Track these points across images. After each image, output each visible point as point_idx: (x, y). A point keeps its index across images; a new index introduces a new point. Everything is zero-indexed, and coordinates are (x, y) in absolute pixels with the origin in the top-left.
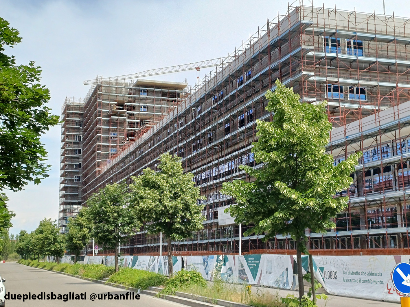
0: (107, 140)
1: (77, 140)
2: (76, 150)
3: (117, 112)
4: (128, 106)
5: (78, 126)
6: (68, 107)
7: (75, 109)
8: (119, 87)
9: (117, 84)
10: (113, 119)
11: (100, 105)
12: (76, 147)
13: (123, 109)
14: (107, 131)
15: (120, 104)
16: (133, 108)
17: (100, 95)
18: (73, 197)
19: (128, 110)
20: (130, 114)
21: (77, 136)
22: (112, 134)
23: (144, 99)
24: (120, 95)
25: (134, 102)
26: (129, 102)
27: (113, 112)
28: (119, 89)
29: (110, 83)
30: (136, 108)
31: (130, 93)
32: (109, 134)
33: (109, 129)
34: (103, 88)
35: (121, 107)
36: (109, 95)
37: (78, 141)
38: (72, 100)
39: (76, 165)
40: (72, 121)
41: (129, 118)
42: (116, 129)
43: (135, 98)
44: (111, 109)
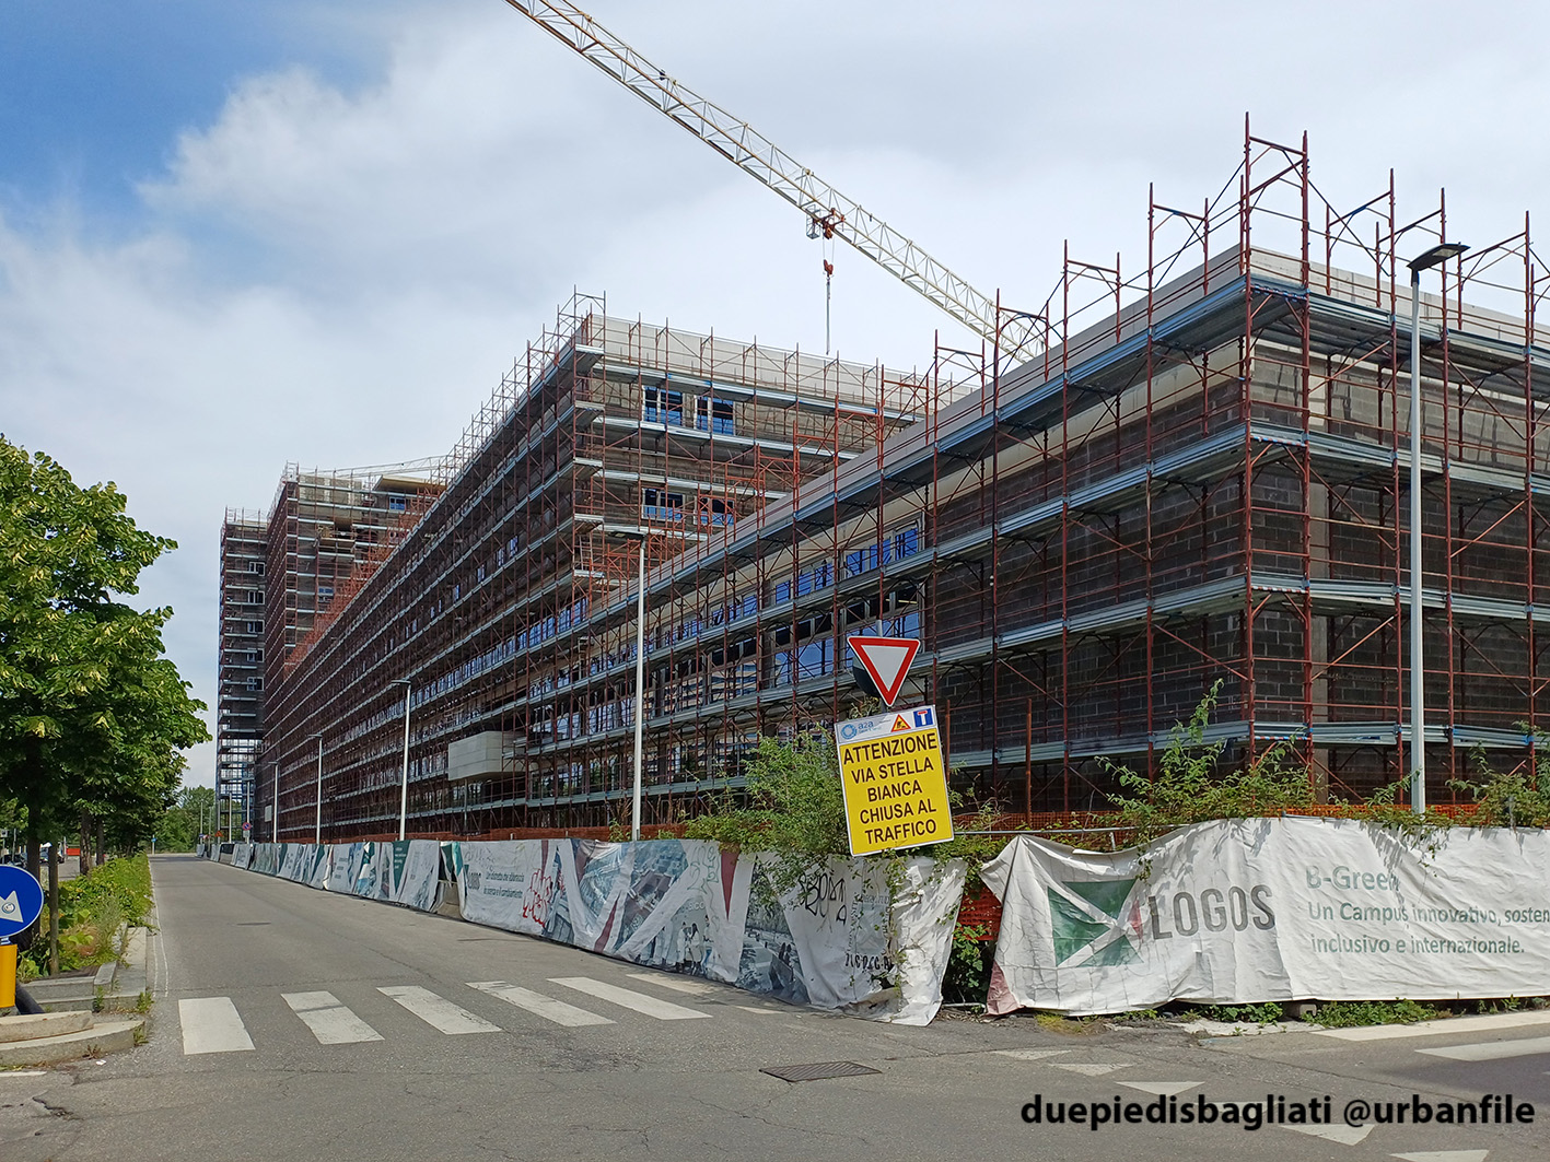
0: (310, 602)
1: (252, 601)
2: (251, 623)
3: (333, 544)
4: (359, 531)
5: (255, 572)
6: (230, 530)
7: (248, 534)
8: (339, 489)
9: (333, 481)
10: (323, 558)
11: (292, 527)
12: (250, 618)
13: (348, 537)
14: (310, 584)
15: (343, 526)
16: (374, 536)
17: (294, 505)
18: (242, 722)
19: (359, 539)
20: (366, 549)
21: (252, 594)
22: (321, 591)
23: (397, 516)
24: (341, 506)
25: (375, 523)
26: (363, 522)
27: (322, 543)
28: (341, 494)
29: (317, 480)
30: (381, 537)
31: (366, 504)
32: (314, 590)
33: (315, 578)
34: (301, 490)
35: (343, 534)
36: (315, 506)
37: (254, 604)
38: (239, 514)
39: (251, 655)
40: (241, 561)
41: (363, 557)
42: (332, 579)
43: (377, 514)
44: (319, 538)
